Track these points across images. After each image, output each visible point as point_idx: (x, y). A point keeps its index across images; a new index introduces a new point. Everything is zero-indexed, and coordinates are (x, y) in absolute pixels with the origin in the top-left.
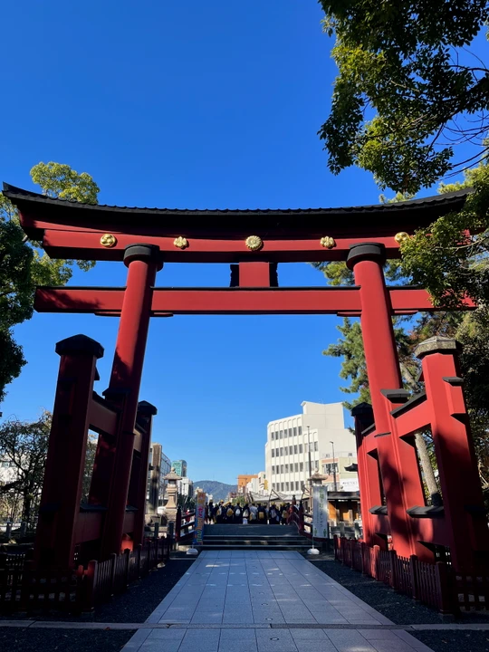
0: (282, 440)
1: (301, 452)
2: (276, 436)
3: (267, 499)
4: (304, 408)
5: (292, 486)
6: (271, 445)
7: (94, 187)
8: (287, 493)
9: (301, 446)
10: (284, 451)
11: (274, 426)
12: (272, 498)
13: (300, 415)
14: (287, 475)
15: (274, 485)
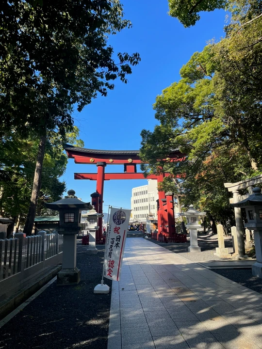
0: (138, 196)
1: (147, 201)
2: (136, 194)
3: (132, 222)
4: (149, 182)
5: (143, 216)
6: (133, 198)
7: (82, 143)
8: (141, 219)
9: (147, 199)
10: (139, 201)
11: (135, 190)
12: (134, 221)
13: (147, 185)
14: (141, 211)
15: (135, 216)
